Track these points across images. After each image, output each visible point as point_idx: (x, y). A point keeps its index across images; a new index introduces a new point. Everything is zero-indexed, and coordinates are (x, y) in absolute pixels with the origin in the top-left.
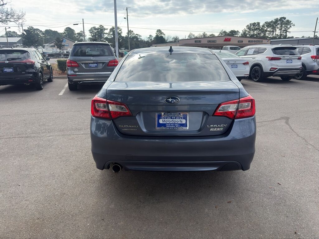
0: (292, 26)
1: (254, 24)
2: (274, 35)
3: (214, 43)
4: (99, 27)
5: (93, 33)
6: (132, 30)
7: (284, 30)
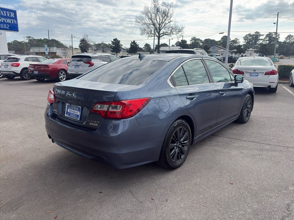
4: (255, 34)
5: (247, 40)
6: (292, 35)
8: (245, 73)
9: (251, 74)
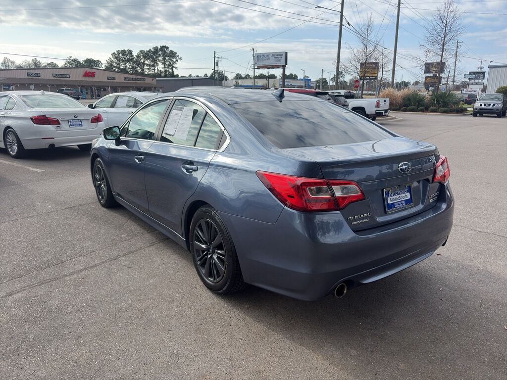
0: (179, 60)
1: (124, 52)
2: (156, 71)
3: (66, 79)
7: (169, 65)
8: (60, 121)
9: (71, 124)
